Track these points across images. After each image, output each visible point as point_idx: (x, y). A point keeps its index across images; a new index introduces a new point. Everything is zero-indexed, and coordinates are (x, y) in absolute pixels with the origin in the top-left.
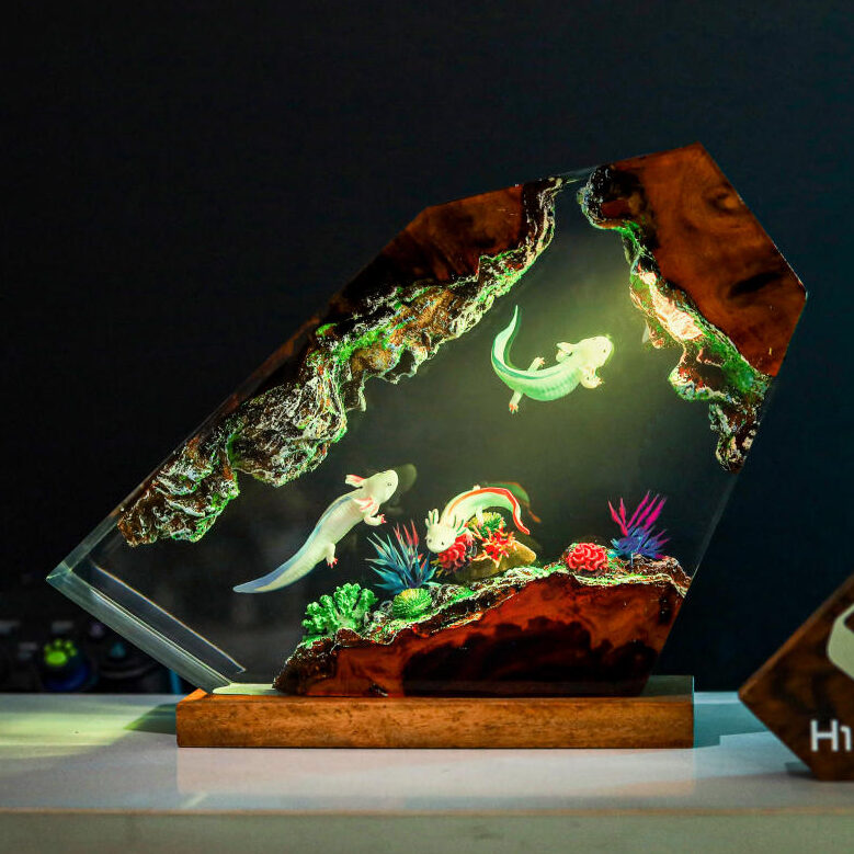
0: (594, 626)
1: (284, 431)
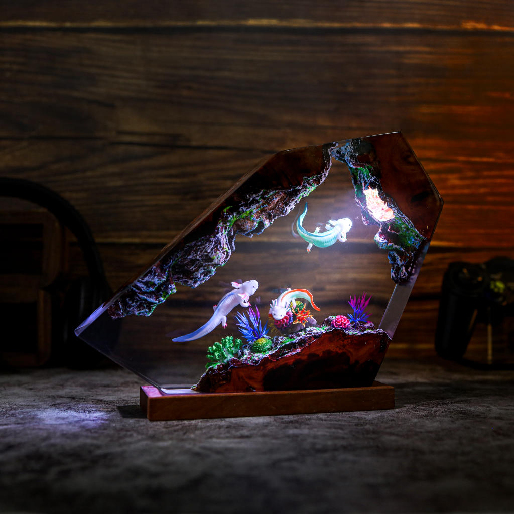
0: (352, 354)
1: (203, 259)
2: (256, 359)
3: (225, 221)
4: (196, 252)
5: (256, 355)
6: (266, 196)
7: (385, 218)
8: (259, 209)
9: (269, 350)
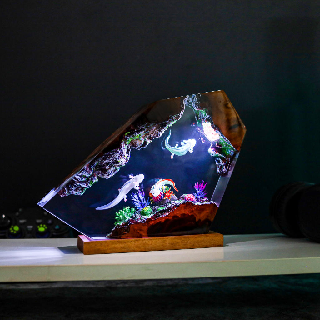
0: (196, 215)
1: (113, 162)
2: (143, 219)
3: (126, 140)
4: (109, 158)
5: (143, 217)
6: (149, 126)
7: (214, 139)
8: (144, 134)
9: (150, 214)
